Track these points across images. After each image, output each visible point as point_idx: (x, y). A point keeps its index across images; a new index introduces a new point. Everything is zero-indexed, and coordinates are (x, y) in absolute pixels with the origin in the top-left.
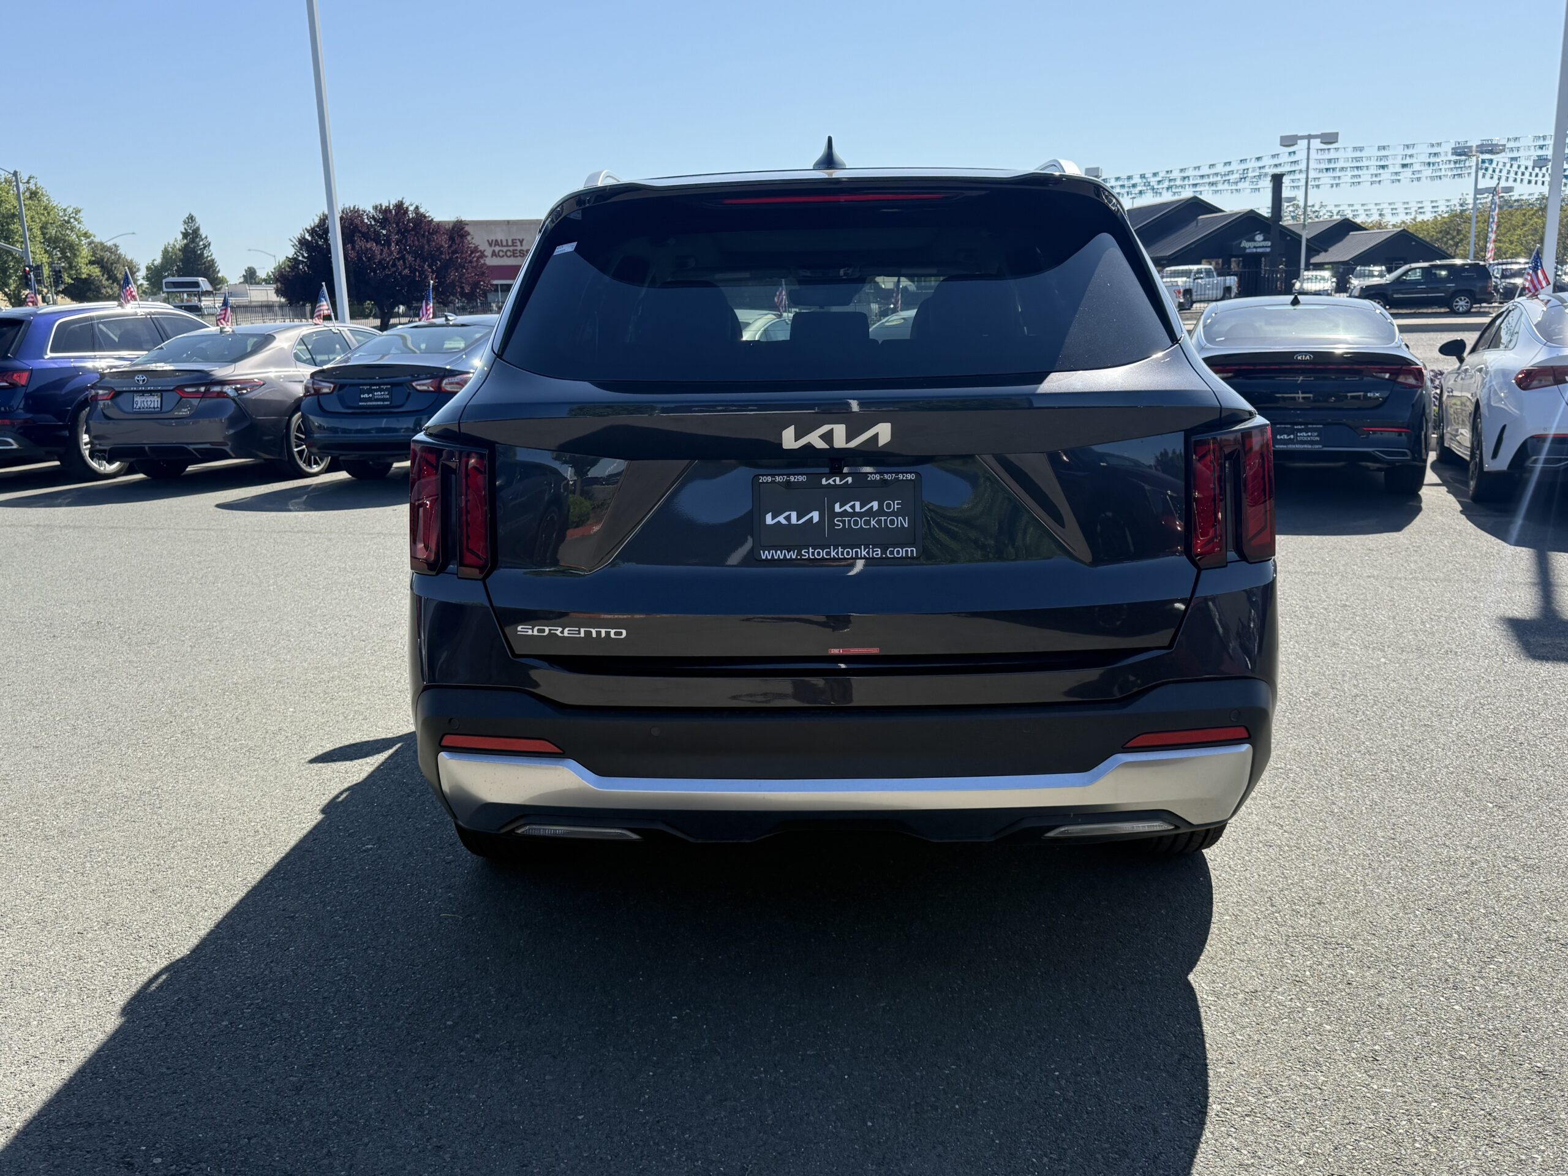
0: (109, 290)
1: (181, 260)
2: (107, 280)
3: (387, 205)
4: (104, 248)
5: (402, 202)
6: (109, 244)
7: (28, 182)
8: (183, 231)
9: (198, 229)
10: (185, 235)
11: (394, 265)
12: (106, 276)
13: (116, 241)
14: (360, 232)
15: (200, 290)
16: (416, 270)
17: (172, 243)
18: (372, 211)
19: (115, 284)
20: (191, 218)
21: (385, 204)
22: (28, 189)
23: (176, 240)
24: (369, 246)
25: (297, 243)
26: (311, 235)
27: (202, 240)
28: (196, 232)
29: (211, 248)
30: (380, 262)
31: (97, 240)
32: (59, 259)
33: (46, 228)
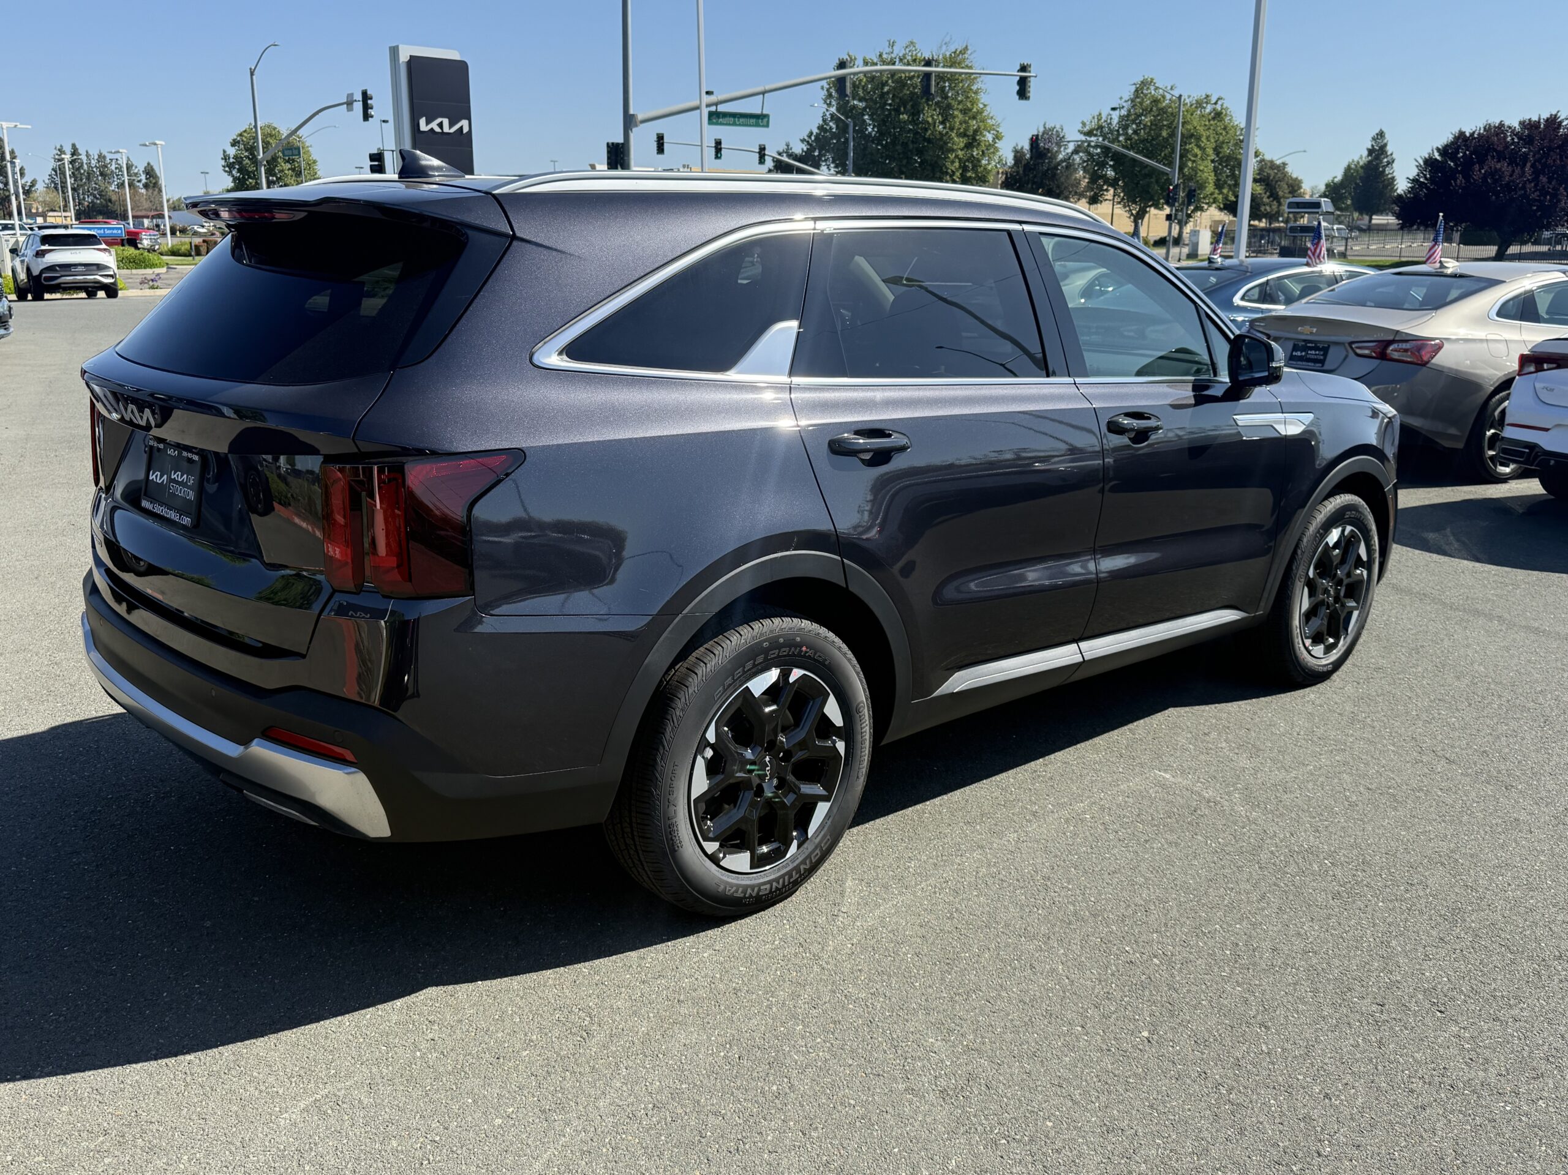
0: (1268, 208)
1: (1361, 178)
2: (1268, 198)
3: (1537, 119)
4: (1273, 165)
5: (1556, 115)
6: (1278, 162)
7: (1216, 103)
8: (1370, 147)
9: (1386, 145)
10: (1371, 152)
11: (1524, 188)
12: (1268, 194)
13: (1286, 160)
14: (1495, 150)
15: (1319, 210)
16: (1548, 193)
17: (1356, 159)
18: (1517, 127)
19: (1275, 202)
20: (1381, 134)
21: (1535, 118)
22: (1214, 109)
23: (1361, 157)
24: (1498, 166)
25: (1422, 163)
26: (1440, 155)
27: (1387, 156)
28: (1383, 149)
29: (1394, 165)
30: (1508, 184)
31: (1268, 157)
32: (1227, 176)
33: (1221, 147)
